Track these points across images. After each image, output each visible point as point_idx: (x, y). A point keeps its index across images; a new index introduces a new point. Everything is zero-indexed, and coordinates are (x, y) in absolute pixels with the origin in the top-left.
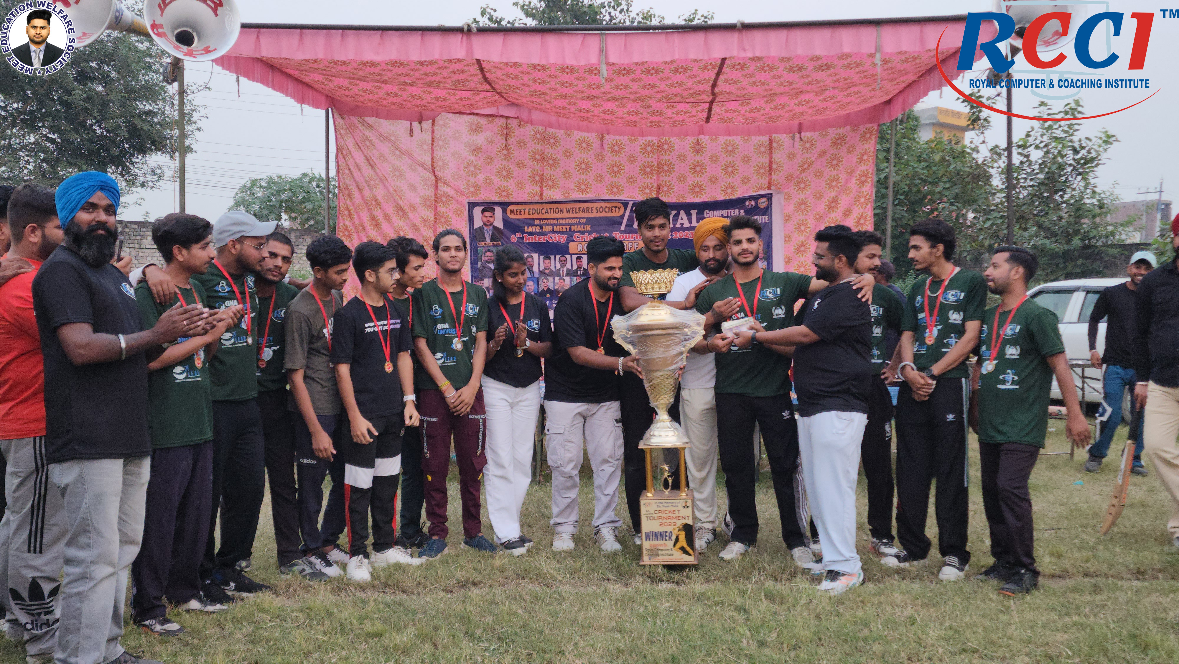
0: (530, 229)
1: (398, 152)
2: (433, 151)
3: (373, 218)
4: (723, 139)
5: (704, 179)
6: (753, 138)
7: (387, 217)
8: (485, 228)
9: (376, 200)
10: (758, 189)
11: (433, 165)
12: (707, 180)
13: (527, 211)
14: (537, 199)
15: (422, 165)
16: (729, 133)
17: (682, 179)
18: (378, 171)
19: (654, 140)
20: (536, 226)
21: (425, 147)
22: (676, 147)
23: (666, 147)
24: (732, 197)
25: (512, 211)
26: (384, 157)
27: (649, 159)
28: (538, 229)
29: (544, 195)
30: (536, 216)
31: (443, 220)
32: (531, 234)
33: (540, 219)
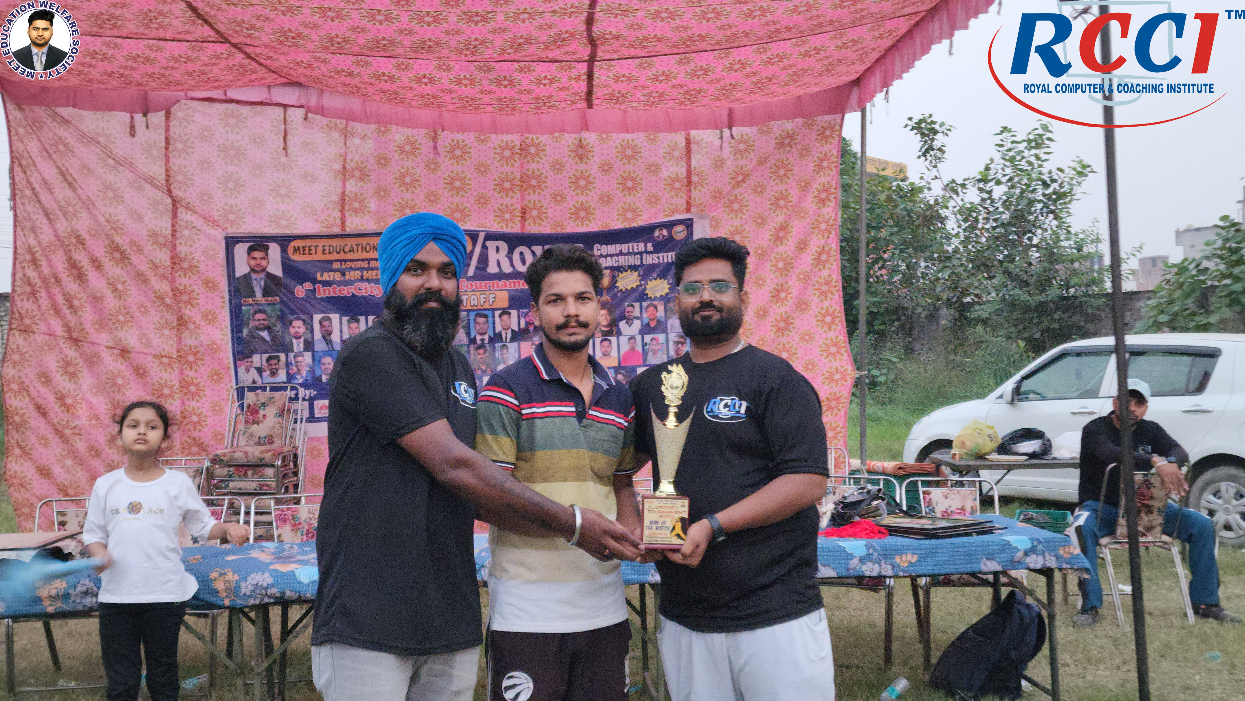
0: (326, 277)
1: (111, 162)
2: (167, 158)
3: (73, 265)
4: (618, 138)
5: (591, 198)
6: (662, 135)
7: (96, 264)
8: (254, 276)
9: (78, 237)
10: (673, 212)
11: (167, 180)
12: (596, 198)
13: (320, 249)
14: (336, 230)
15: (151, 181)
16: (626, 129)
17: (559, 198)
18: (80, 191)
19: (515, 139)
20: (335, 271)
21: (155, 152)
22: (549, 150)
23: (533, 150)
24: (634, 225)
25: (296, 250)
26: (88, 169)
27: (508, 169)
28: (338, 277)
29: (347, 223)
30: (334, 256)
31: (185, 265)
32: (326, 284)
33: (341, 261)
